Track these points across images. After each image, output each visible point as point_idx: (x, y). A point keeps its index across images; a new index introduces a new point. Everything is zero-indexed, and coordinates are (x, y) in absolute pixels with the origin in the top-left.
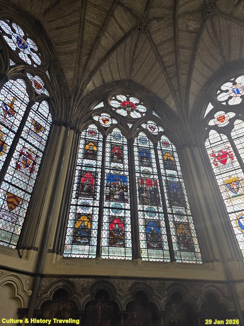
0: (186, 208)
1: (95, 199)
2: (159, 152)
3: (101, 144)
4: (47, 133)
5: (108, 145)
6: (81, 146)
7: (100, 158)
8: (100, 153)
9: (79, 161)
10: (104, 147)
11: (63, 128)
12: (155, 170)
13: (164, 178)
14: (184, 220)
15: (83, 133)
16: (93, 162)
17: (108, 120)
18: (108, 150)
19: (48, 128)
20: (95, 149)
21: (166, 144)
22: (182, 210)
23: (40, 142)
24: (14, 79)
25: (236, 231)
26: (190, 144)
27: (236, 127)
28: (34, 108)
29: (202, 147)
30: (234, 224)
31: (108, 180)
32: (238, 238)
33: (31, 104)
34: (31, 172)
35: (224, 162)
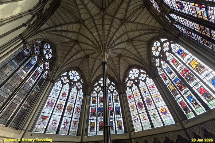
0: (121, 115)
1: (95, 117)
2: (113, 97)
4: (82, 99)
5: (99, 98)
6: (91, 100)
7: (96, 103)
8: (96, 101)
9: (91, 105)
10: (97, 99)
11: (86, 96)
12: (112, 104)
13: (114, 106)
14: (120, 119)
15: (92, 95)
16: (95, 105)
17: (99, 88)
18: (99, 99)
19: (82, 97)
20: (95, 100)
21: (116, 93)
22: (119, 116)
23: (80, 103)
24: (73, 88)
25: (133, 122)
26: (122, 93)
27: (133, 87)
28: (78, 93)
29: (125, 93)
30: (133, 120)
31: (99, 110)
32: (134, 124)
33: (78, 92)
34: (79, 113)
35: (130, 99)
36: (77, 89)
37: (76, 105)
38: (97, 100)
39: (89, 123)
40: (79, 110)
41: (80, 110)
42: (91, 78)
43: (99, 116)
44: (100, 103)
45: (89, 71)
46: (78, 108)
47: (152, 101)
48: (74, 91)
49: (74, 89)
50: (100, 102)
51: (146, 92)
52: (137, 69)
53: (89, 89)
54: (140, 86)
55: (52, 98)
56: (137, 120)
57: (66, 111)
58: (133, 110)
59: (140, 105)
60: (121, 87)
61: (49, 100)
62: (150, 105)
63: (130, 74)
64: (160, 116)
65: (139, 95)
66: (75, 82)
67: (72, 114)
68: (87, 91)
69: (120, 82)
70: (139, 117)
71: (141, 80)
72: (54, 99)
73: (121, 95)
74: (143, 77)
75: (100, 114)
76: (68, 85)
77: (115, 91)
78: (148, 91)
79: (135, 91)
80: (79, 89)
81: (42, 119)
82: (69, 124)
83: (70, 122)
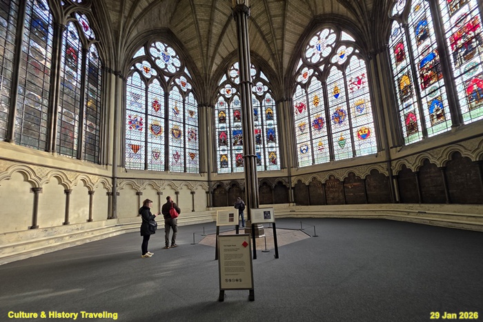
0: (276, 143)
1: (228, 146)
2: (264, 108)
3: (227, 111)
4: (197, 114)
5: (231, 111)
6: (216, 115)
7: (227, 121)
8: (227, 118)
9: (217, 125)
10: (229, 113)
11: (204, 107)
12: (260, 122)
13: (265, 127)
14: (274, 150)
15: (216, 106)
16: (224, 125)
17: (230, 90)
18: (232, 114)
19: (196, 111)
20: (224, 115)
21: (269, 100)
22: (274, 144)
23: (195, 122)
24: (172, 89)
25: (299, 153)
26: (282, 100)
27: (312, 83)
28: (186, 102)
29: (291, 100)
30: (298, 150)
31: (233, 134)
32: (299, 157)
33: (184, 100)
34: (196, 140)
35: (300, 111)
36: (181, 91)
37: (186, 126)
38: (229, 117)
39: (218, 156)
41: (197, 136)
42: (209, 64)
43: (234, 145)
44: (235, 121)
45: (201, 42)
46: (192, 132)
47: (345, 116)
48: (174, 97)
49: (175, 93)
50: (235, 119)
51: (340, 96)
52: (332, 31)
53: (209, 93)
54: (328, 81)
55: (135, 113)
56: (307, 150)
57: (170, 136)
58: (301, 133)
59: (318, 124)
60: (283, 86)
61: (130, 117)
62: (340, 122)
63: (311, 47)
64: (353, 142)
65: (322, 102)
66: (172, 76)
67: (183, 143)
68: (204, 98)
69: (282, 71)
70: (312, 144)
71: (336, 64)
72: (139, 114)
73: (281, 103)
74: (342, 57)
75: (236, 142)
76: (159, 83)
77: (268, 95)
78: (344, 94)
79: (313, 95)
80: (185, 93)
81: (132, 149)
82: (182, 157)
83: (183, 154)
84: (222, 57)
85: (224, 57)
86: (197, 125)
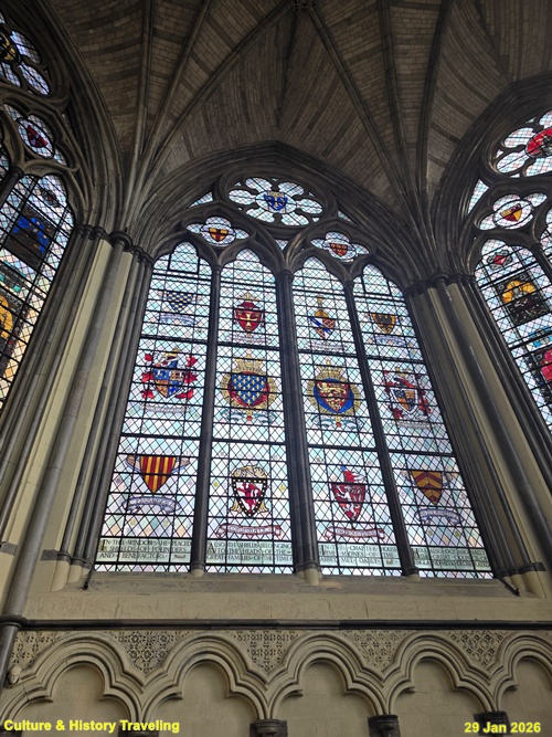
3: (537, 271)
4: (407, 321)
6: (493, 304)
9: (510, 337)
11: (432, 292)
15: (479, 274)
16: (546, 321)
19: (403, 311)
20: (529, 289)
23: (406, 346)
24: (300, 267)
28: (357, 292)
33: (348, 289)
37: (373, 364)
40: (421, 392)
41: (430, 396)
42: (413, 165)
48: (311, 284)
55: (170, 346)
57: (309, 406)
61: (150, 358)
67: (368, 426)
72: (186, 347)
76: (256, 259)
81: (143, 474)
82: (379, 495)
83: (376, 476)
84: (453, 139)
85: (460, 135)
86: (418, 356)
